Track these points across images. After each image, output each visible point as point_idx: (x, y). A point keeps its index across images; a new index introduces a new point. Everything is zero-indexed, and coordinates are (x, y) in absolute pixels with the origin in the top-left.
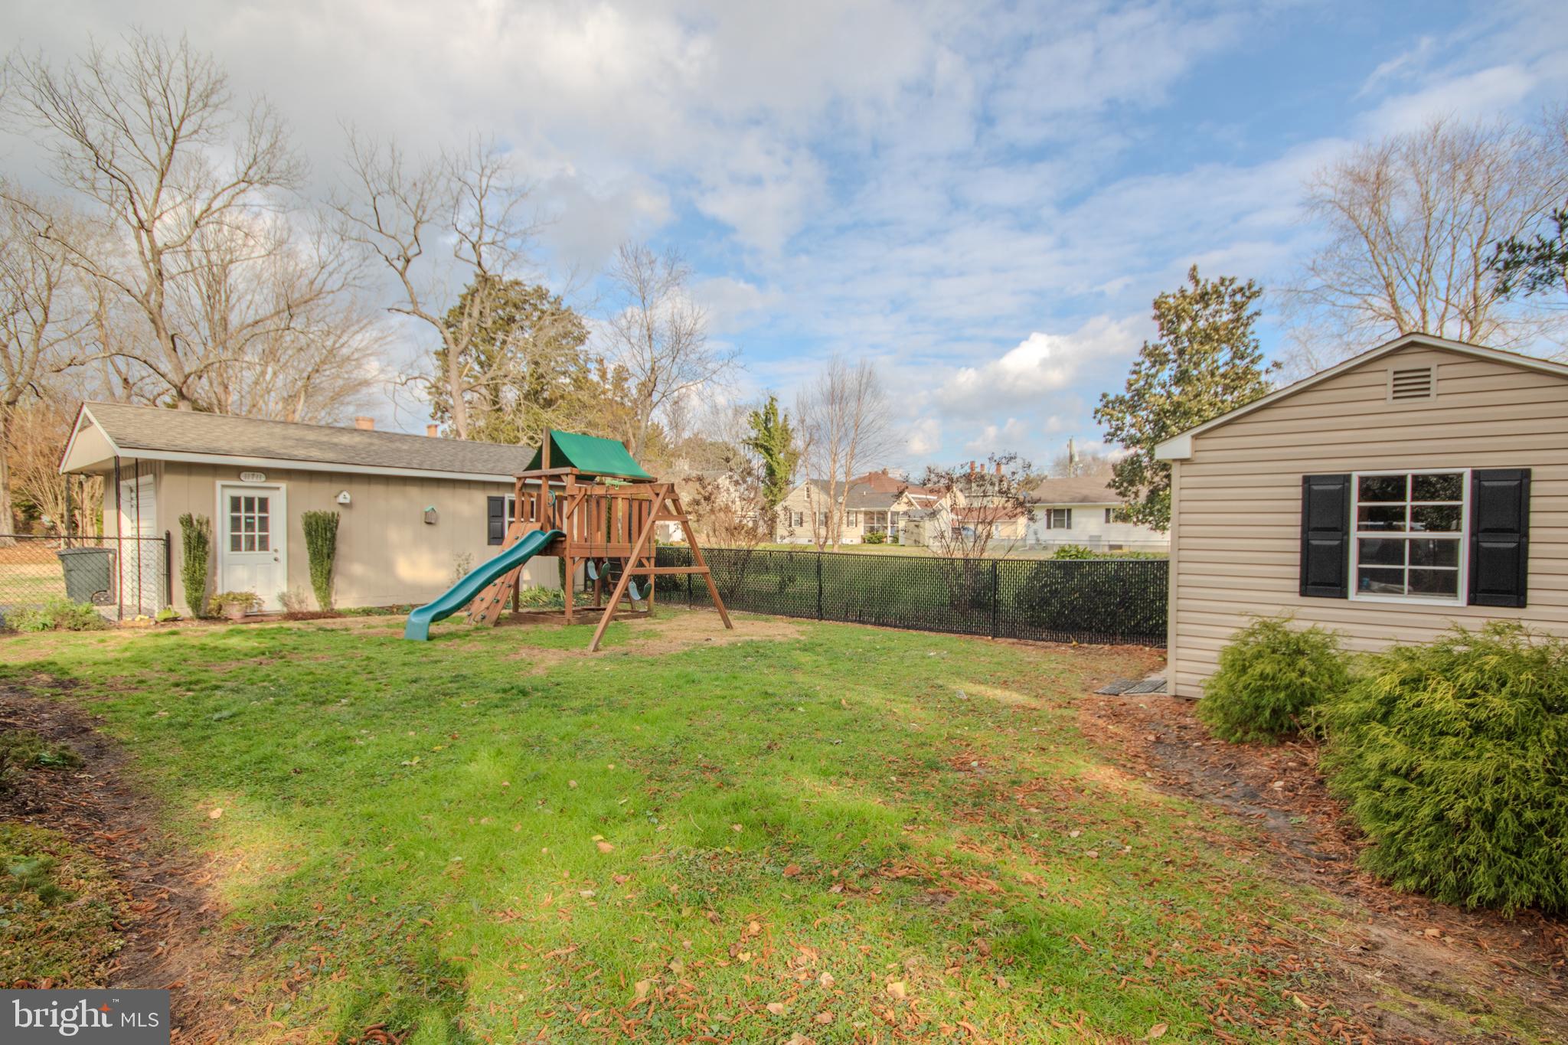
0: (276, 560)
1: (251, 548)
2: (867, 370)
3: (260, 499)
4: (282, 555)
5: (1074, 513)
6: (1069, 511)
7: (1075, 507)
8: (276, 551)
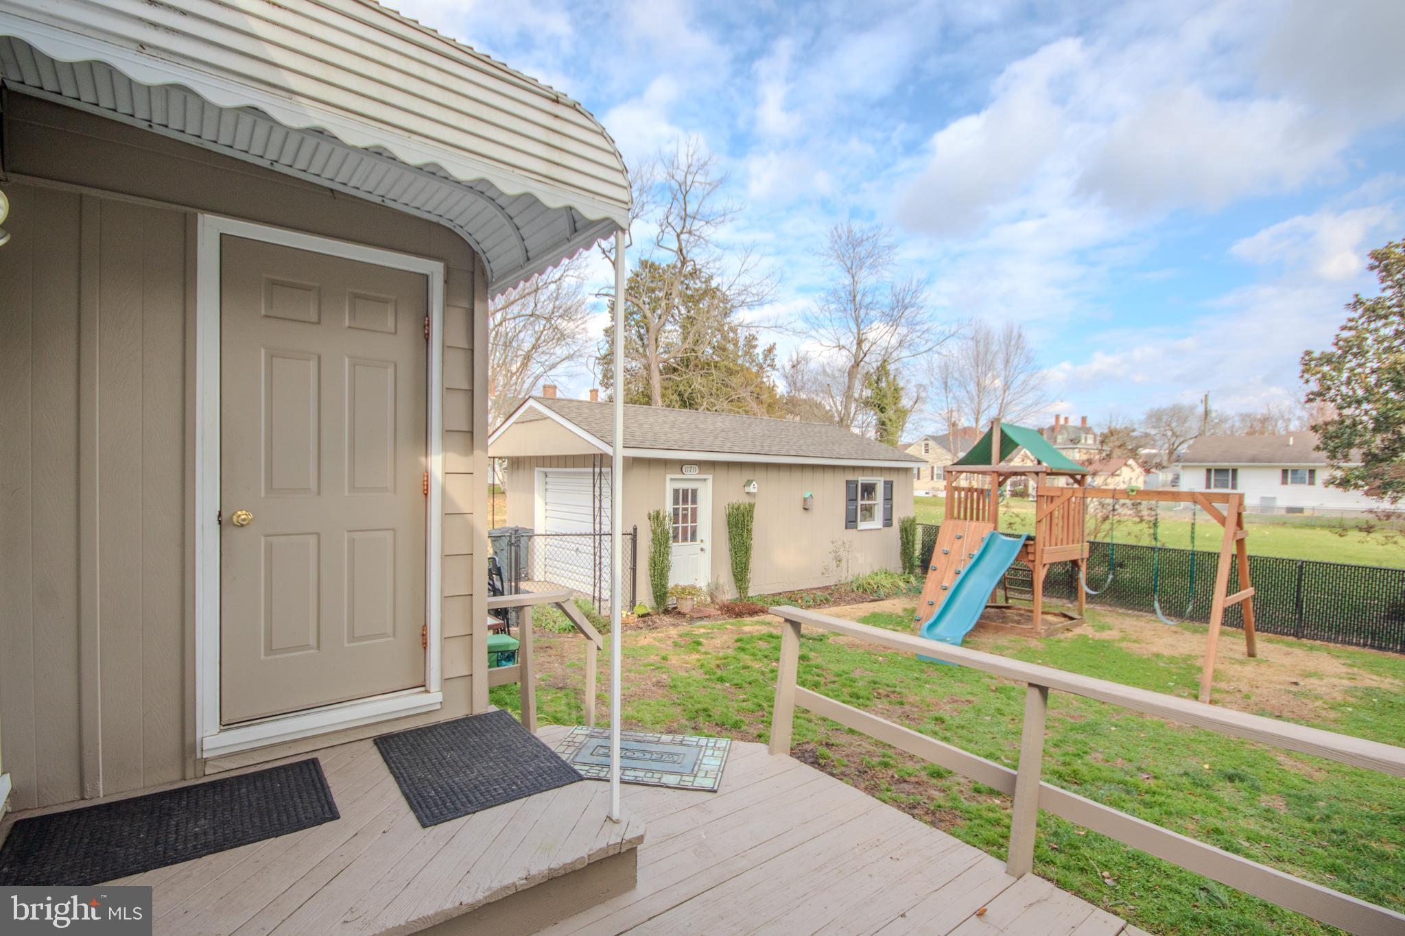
0: (702, 550)
1: (685, 539)
2: (1015, 333)
3: (692, 490)
4: (707, 545)
5: (1240, 473)
6: (1235, 471)
7: (1243, 467)
8: (702, 541)
